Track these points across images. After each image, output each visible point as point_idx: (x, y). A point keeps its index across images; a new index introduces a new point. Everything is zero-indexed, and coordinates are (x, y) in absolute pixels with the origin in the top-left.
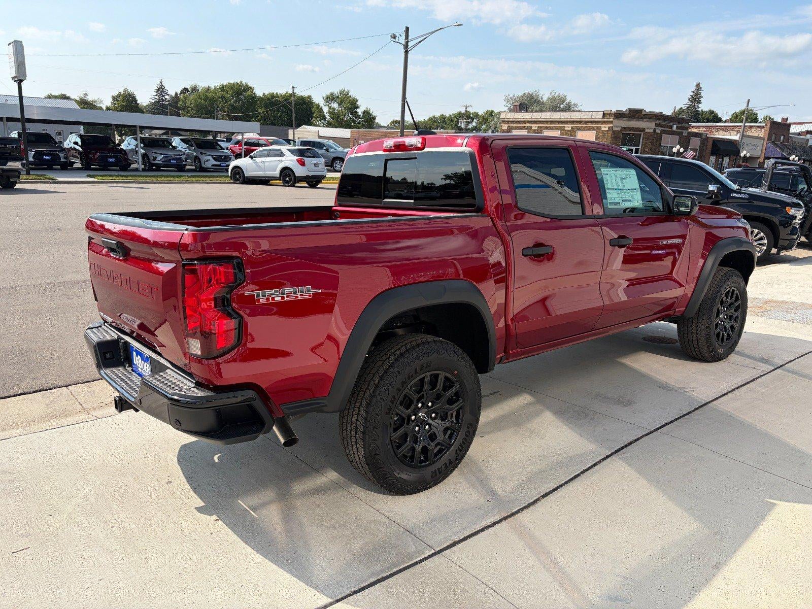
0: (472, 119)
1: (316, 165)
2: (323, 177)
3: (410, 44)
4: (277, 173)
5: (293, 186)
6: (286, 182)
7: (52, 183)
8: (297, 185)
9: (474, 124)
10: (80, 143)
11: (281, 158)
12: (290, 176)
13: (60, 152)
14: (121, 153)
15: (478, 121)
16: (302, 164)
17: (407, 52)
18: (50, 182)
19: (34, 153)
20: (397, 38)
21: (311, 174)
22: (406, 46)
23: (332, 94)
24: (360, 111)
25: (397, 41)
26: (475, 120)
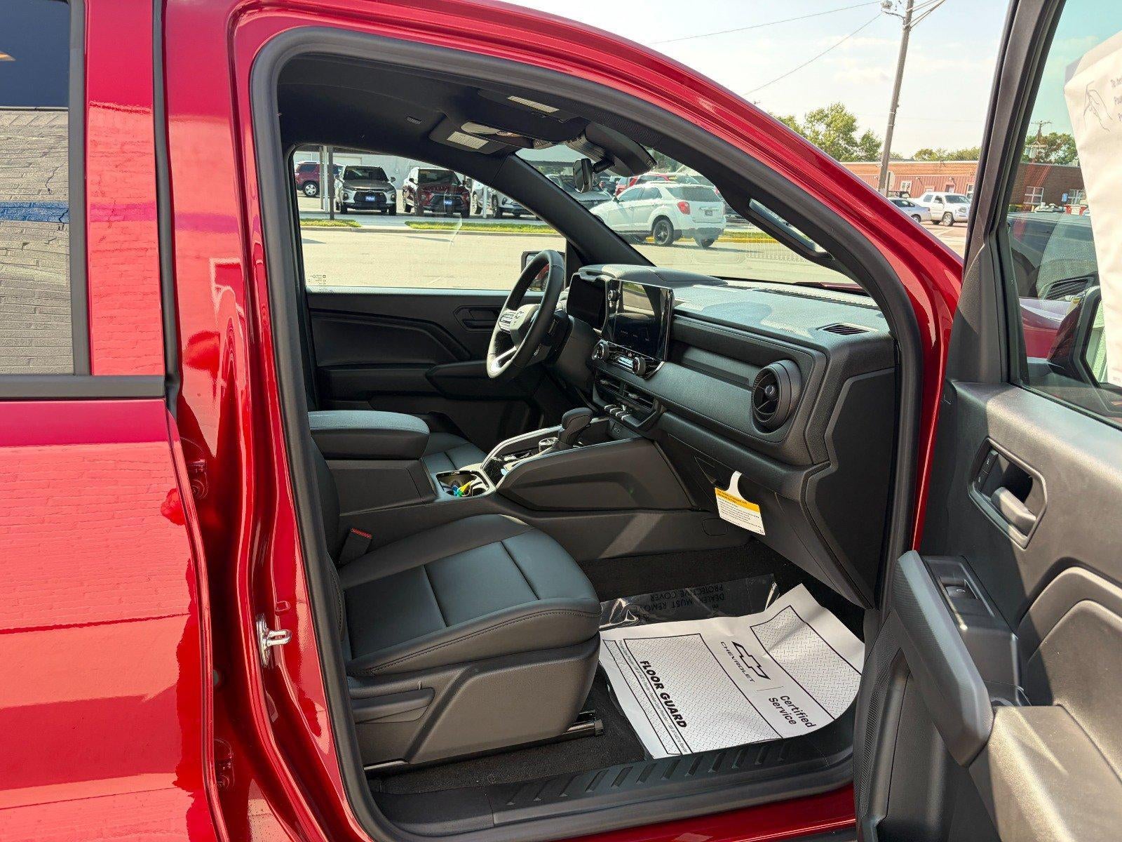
0: (1059, 147)
1: (709, 212)
2: (720, 232)
3: (914, 15)
4: (648, 225)
5: (669, 244)
6: (660, 239)
7: (354, 231)
8: (674, 243)
9: (1061, 153)
10: (416, 182)
11: (657, 201)
12: (665, 229)
13: (386, 191)
14: (461, 194)
15: (1068, 148)
16: (685, 209)
17: (908, 29)
18: (351, 230)
19: (355, 192)
20: (893, 7)
21: (697, 226)
22: (909, 18)
23: (822, 111)
24: (857, 136)
25: (892, 11)
26: (1064, 148)
